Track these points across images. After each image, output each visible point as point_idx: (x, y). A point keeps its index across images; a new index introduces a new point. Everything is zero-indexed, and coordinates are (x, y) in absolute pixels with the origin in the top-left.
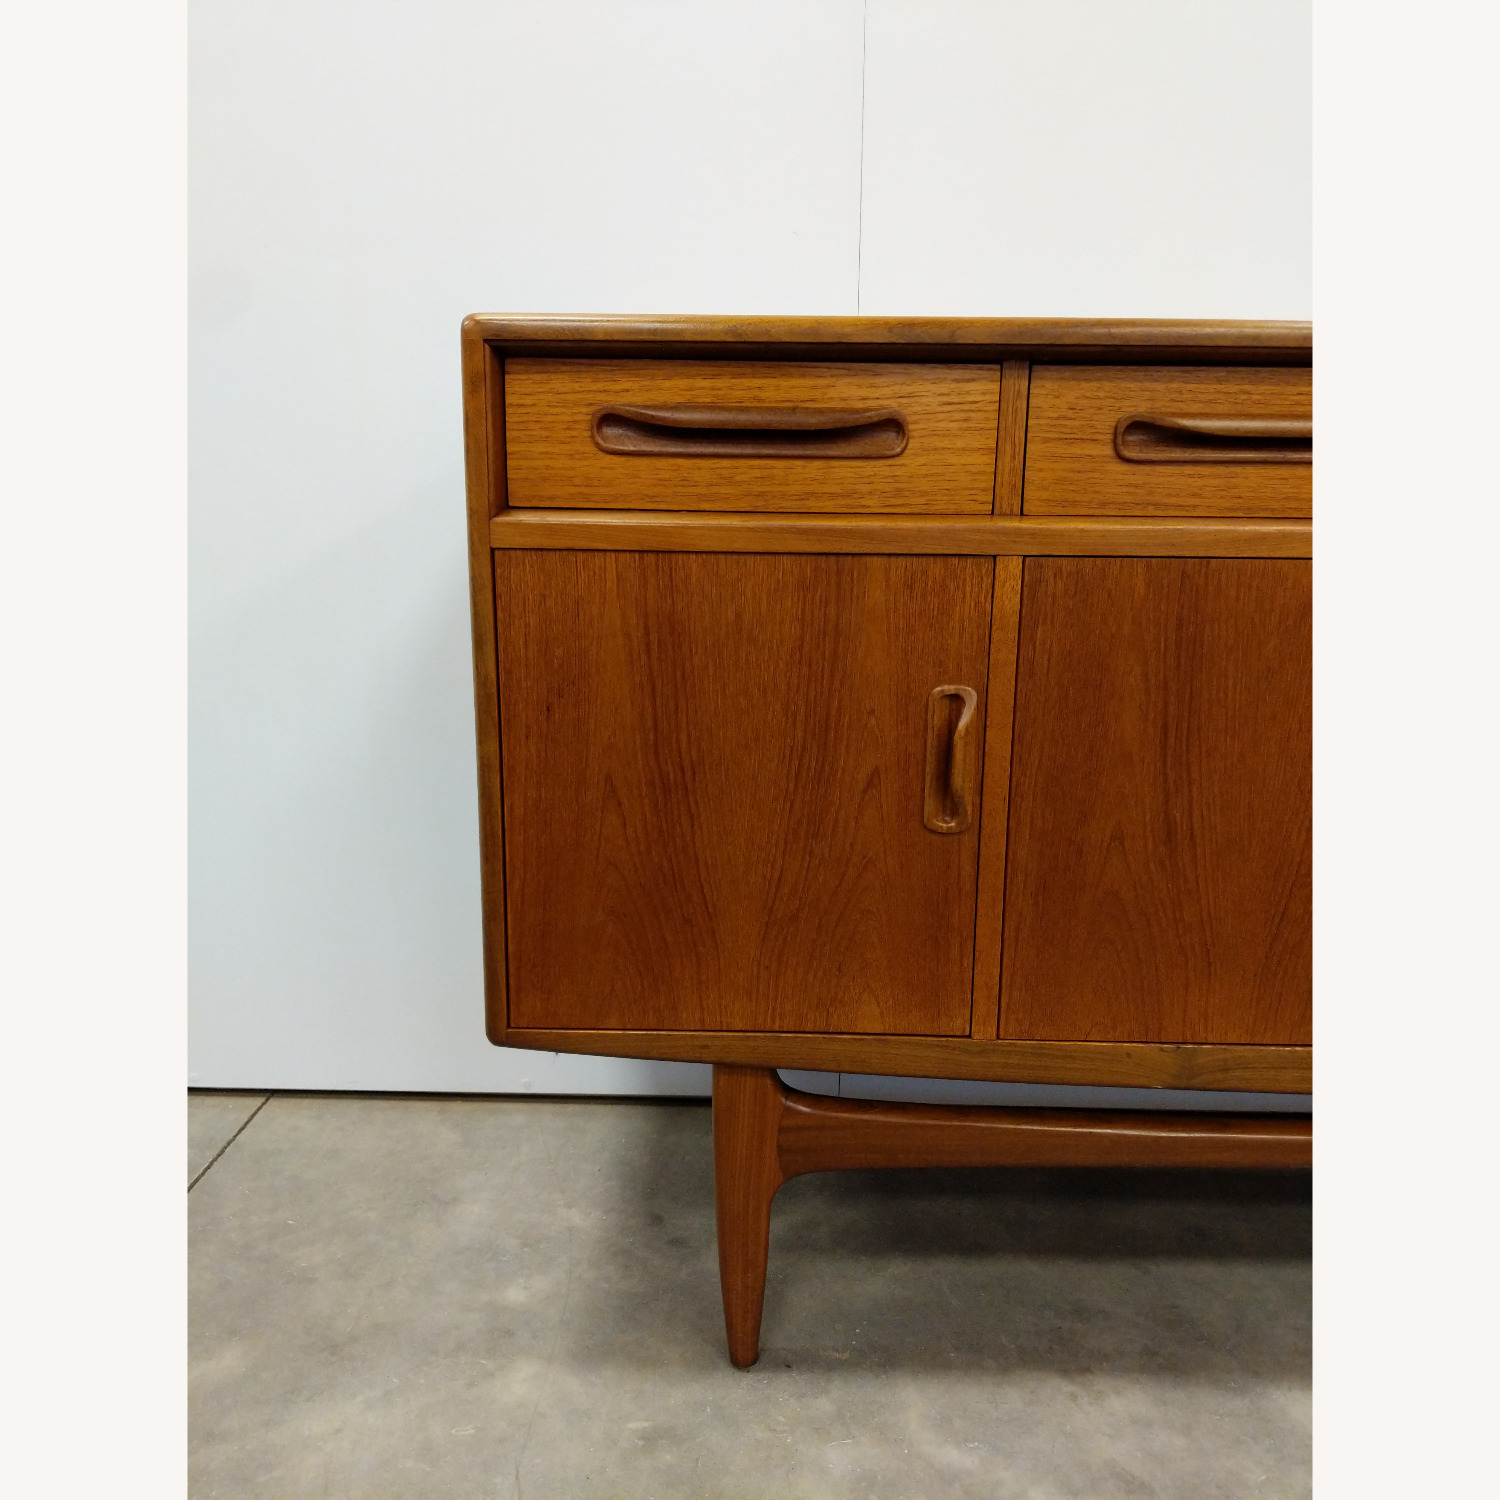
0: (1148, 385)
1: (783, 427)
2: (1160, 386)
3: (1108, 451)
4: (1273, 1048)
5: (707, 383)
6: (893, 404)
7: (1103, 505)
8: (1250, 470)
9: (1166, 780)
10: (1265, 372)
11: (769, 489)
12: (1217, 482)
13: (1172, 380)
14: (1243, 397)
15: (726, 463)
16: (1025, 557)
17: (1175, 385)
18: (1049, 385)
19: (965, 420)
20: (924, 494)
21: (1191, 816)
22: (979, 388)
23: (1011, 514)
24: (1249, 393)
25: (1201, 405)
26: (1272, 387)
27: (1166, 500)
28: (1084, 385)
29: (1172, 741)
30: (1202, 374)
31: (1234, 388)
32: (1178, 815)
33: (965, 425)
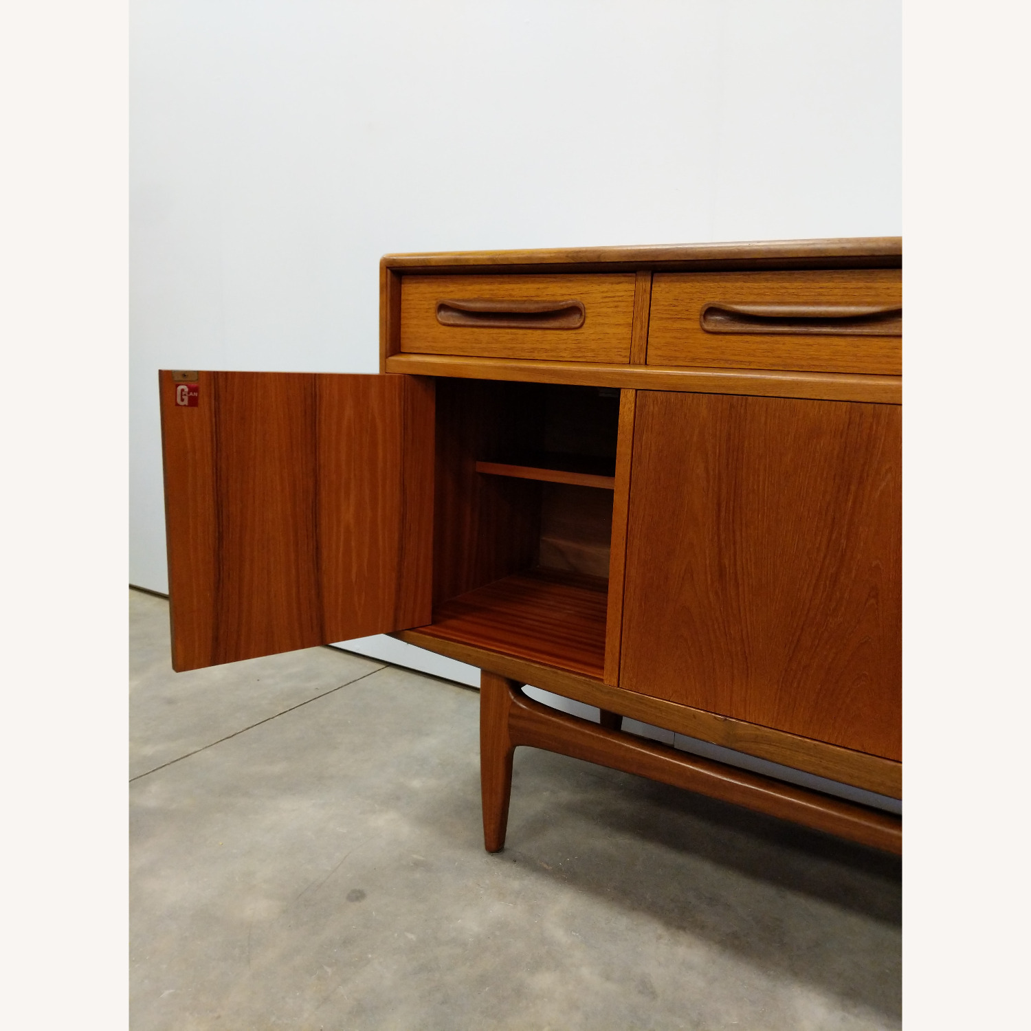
0: (723, 284)
1: (518, 311)
2: (729, 285)
3: (697, 326)
4: (789, 735)
5: (487, 287)
6: (578, 298)
7: (694, 360)
8: (787, 339)
9: (719, 538)
10: (797, 274)
11: (515, 345)
12: (764, 346)
13: (737, 281)
14: (783, 291)
15: (496, 331)
16: (637, 390)
17: (738, 284)
18: (663, 285)
19: (616, 307)
20: (593, 350)
21: (735, 565)
22: (622, 289)
23: (640, 364)
24: (786, 288)
25: (755, 297)
26: (803, 284)
27: (733, 358)
28: (683, 285)
29: (723, 514)
30: (757, 277)
31: (776, 285)
32: (727, 563)
33: (615, 310)
